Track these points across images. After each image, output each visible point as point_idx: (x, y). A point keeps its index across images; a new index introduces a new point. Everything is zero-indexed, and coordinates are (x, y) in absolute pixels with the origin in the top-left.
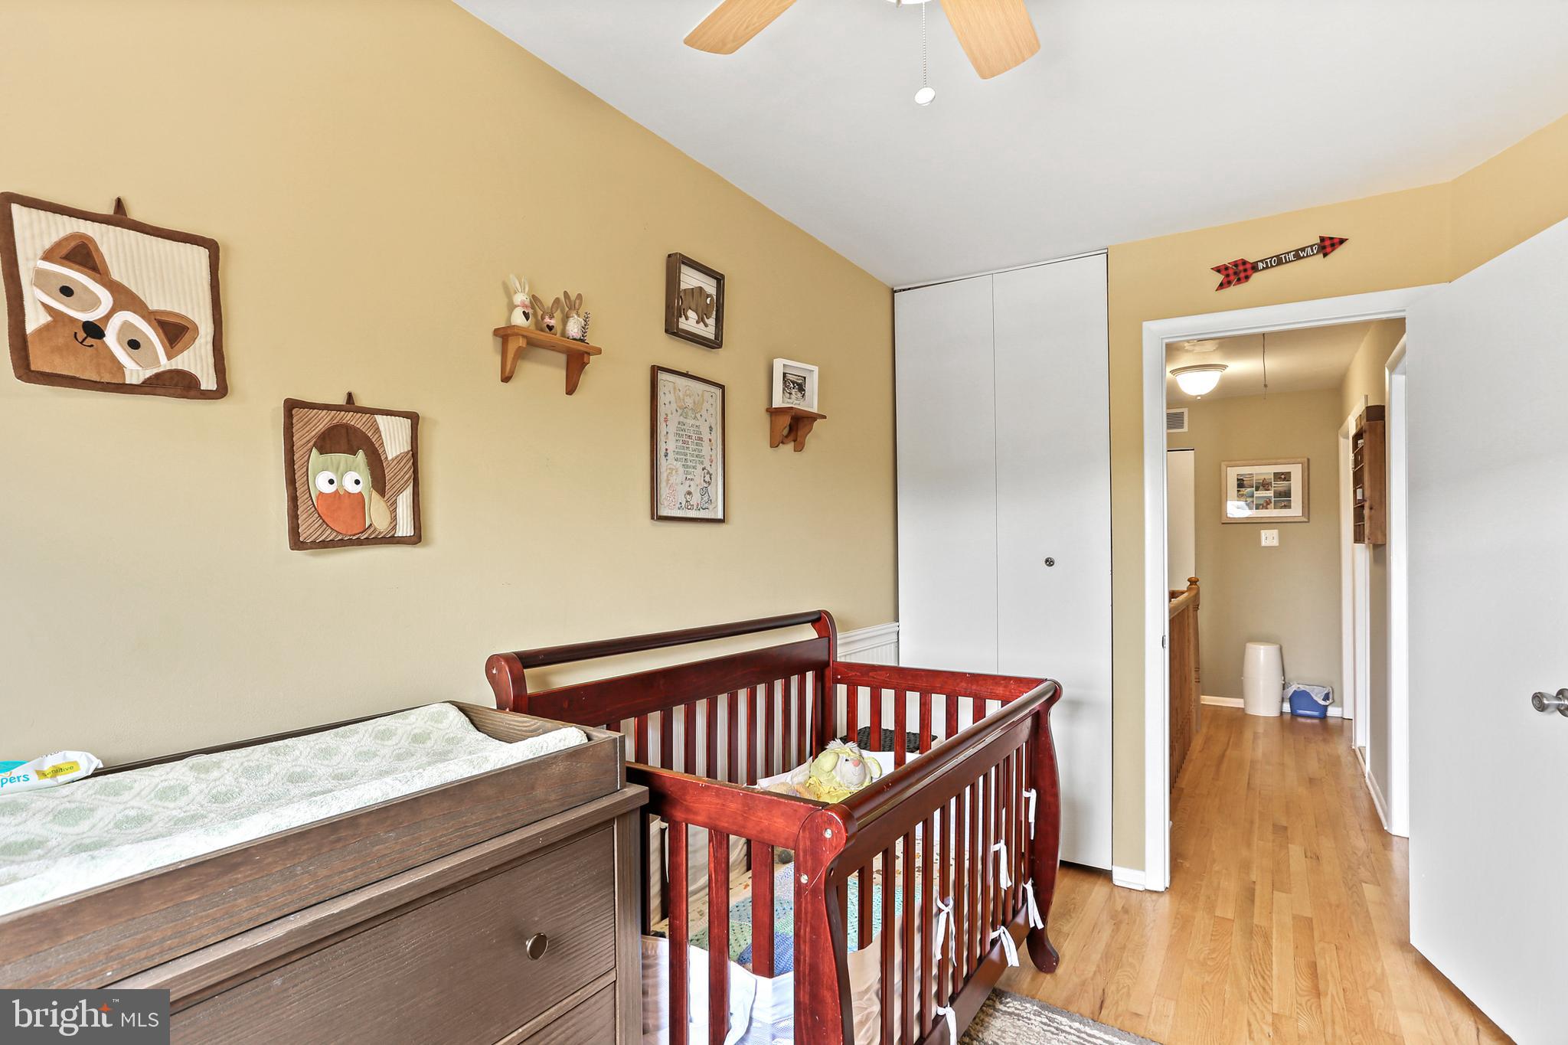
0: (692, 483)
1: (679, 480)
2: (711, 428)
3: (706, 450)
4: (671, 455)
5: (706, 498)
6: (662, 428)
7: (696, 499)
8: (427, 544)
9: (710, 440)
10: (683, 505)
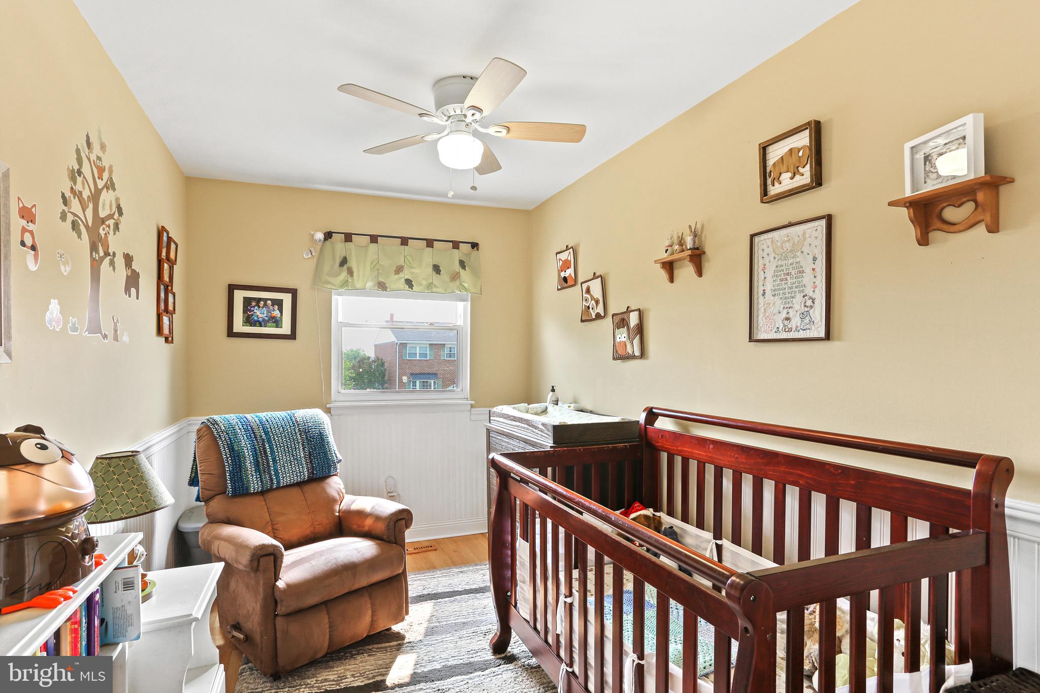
0: (790, 310)
1: (775, 311)
2: (815, 259)
3: (807, 279)
4: (768, 292)
5: (807, 320)
6: (759, 275)
7: (796, 321)
8: (647, 358)
9: (813, 269)
10: (780, 329)
